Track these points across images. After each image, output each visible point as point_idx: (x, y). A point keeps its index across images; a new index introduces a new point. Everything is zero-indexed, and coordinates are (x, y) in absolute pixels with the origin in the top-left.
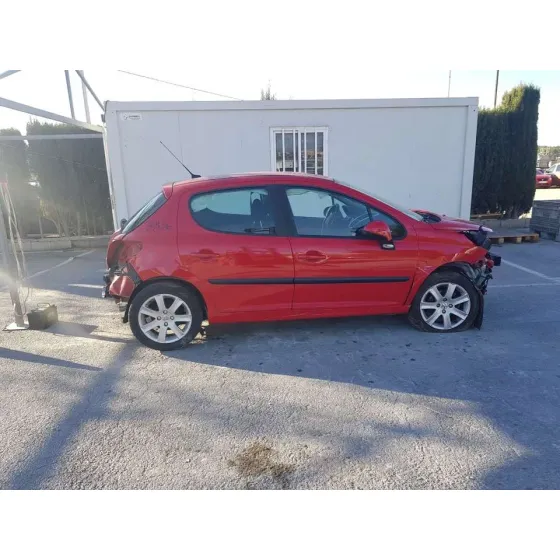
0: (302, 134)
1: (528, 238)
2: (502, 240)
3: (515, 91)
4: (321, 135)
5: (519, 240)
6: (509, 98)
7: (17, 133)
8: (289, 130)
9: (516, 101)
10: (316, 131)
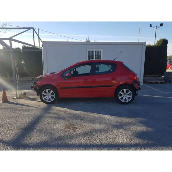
0: (95, 51)
1: (162, 83)
2: (154, 83)
3: (160, 40)
4: (101, 51)
5: (159, 83)
6: (158, 42)
7: (20, 49)
8: (92, 50)
9: (160, 43)
10: (99, 50)
